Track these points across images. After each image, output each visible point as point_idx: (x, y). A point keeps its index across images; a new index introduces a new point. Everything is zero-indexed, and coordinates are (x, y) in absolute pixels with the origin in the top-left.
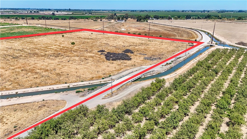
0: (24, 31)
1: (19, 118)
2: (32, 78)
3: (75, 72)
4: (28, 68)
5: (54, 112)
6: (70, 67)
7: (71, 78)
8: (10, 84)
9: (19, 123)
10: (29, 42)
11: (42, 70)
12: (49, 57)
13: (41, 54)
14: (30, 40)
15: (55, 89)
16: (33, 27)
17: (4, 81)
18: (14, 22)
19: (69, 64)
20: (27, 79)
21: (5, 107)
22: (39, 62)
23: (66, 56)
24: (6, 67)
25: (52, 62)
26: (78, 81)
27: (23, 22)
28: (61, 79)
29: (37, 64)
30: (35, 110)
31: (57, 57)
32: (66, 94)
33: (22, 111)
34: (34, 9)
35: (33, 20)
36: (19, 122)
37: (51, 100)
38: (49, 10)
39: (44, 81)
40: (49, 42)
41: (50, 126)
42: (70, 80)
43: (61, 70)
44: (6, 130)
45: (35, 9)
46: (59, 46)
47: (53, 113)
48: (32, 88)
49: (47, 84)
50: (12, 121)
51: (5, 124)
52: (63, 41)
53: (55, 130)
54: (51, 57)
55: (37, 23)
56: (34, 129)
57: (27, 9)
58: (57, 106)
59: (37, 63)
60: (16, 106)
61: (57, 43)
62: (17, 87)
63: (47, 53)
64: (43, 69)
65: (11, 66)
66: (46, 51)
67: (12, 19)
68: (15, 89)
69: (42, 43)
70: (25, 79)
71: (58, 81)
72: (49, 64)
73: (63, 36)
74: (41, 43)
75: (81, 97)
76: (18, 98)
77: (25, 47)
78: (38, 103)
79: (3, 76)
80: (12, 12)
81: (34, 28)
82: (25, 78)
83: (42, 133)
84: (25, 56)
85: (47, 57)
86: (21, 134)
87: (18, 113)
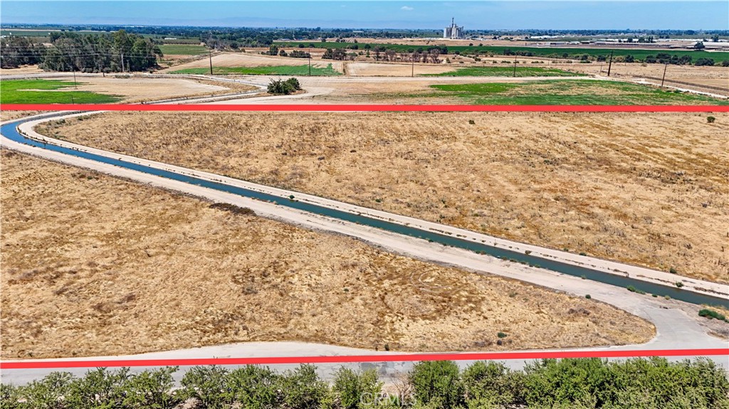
0: (594, 95)
1: (515, 316)
2: (576, 226)
3: (716, 245)
4: (573, 196)
5: (610, 343)
6: (704, 223)
7: (696, 260)
8: (520, 225)
9: (512, 331)
10: (598, 126)
11: (609, 212)
12: (642, 178)
13: (619, 166)
14: (603, 119)
15: (630, 276)
16: (622, 83)
17: (508, 214)
18: (575, 68)
19: (705, 215)
20: (562, 224)
21: (494, 279)
22: (607, 186)
23: (701, 187)
24: (523, 182)
25: (649, 194)
26: (718, 280)
27: (598, 68)
28: (660, 253)
29: (599, 191)
30: (558, 314)
31: (667, 182)
32: (664, 305)
33: (526, 304)
34: (640, 32)
35: (627, 64)
36: (514, 327)
37: (611, 305)
38: (691, 33)
39: (605, 243)
40: (656, 132)
41: (585, 376)
42: (692, 267)
43: (669, 225)
44: (480, 331)
45: (645, 31)
46: (686, 149)
47: (605, 344)
48: (566, 253)
49: (613, 255)
50: (498, 318)
51: (481, 318)
52: (704, 137)
53: (597, 396)
54: (649, 179)
55: (636, 74)
56: (541, 363)
57: (620, 32)
58: (623, 331)
59: (601, 189)
60: (518, 284)
61: (681, 141)
62: (532, 239)
63: (640, 165)
64: (613, 209)
65: (535, 182)
66: (639, 160)
67: (573, 61)
68: (526, 241)
69: (634, 134)
70: (556, 224)
71: (648, 258)
72: (634, 198)
73: (711, 120)
74: (631, 132)
75: (712, 333)
76: (528, 266)
77: (583, 138)
78: (570, 298)
79: (510, 203)
80: (579, 40)
81: (625, 86)
82: (559, 220)
83: (558, 385)
84: (575, 164)
85: (634, 176)
86: (508, 360)
87: (517, 305)
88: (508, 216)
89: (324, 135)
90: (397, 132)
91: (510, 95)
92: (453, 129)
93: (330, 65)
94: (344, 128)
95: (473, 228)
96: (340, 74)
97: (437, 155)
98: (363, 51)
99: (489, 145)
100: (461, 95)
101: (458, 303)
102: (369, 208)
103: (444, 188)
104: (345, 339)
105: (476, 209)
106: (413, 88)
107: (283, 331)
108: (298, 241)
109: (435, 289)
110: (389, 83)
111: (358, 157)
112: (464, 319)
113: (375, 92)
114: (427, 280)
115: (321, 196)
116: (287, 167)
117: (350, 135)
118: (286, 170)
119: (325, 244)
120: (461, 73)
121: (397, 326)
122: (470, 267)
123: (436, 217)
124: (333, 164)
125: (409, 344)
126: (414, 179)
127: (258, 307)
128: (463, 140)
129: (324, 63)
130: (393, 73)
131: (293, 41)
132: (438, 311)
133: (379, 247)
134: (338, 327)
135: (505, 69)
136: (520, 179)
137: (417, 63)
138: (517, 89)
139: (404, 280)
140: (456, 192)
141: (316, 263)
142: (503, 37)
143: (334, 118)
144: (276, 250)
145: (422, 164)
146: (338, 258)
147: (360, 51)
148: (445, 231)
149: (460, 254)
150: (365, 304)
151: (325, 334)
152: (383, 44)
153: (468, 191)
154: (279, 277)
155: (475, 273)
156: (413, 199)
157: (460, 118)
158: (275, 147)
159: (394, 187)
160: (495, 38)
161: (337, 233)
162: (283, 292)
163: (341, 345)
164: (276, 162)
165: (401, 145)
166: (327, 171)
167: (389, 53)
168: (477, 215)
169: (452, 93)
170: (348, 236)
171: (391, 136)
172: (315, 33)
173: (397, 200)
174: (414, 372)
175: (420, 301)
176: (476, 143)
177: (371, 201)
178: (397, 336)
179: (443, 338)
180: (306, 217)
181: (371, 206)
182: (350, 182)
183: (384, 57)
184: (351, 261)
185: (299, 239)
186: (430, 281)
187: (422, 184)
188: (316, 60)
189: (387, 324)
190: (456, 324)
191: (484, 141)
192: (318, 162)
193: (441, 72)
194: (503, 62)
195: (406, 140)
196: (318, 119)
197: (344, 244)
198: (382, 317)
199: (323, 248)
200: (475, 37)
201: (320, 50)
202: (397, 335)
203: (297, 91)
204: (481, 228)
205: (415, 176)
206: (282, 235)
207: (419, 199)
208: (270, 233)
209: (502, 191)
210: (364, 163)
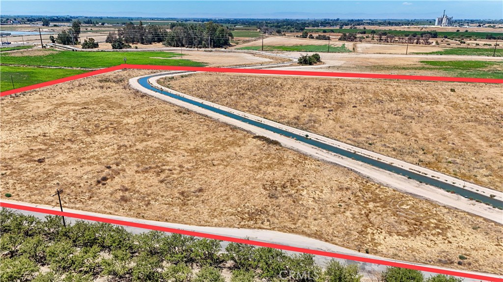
1: (475, 245)
8: (487, 174)
9: (472, 256)
17: (478, 164)
21: (460, 213)
24: (494, 140)
33: (487, 237)
36: (474, 253)
44: (444, 252)
50: (460, 244)
51: (446, 242)
60: (480, 220)
62: (497, 186)
68: (491, 187)
76: (491, 207)
79: (481, 155)
86: (466, 278)
87: (479, 236)
88: (478, 165)
89: (334, 94)
90: (390, 95)
91: (489, 71)
92: (436, 95)
93: (344, 45)
94: (350, 90)
95: (446, 172)
96: (351, 51)
97: (421, 114)
98: (370, 35)
99: (466, 109)
100: (446, 69)
101: (428, 227)
102: (363, 148)
103: (424, 139)
104: (337, 240)
105: (450, 157)
106: (406, 63)
107: (293, 226)
108: (308, 166)
109: (409, 215)
110: (387, 59)
111: (358, 111)
112: (432, 240)
113: (376, 65)
114: (403, 207)
115: (328, 137)
116: (305, 115)
117: (354, 95)
118: (305, 117)
119: (327, 171)
120: (447, 53)
121: (376, 237)
122: (440, 202)
123: (416, 160)
124: (338, 115)
125: (385, 251)
126: (400, 130)
127: (278, 208)
128: (444, 104)
129: (340, 44)
130: (391, 51)
131: (319, 28)
132: (410, 231)
133: (368, 178)
134: (332, 230)
135: (486, 50)
136: (491, 138)
137: (411, 44)
138: (495, 66)
139: (385, 204)
140: (434, 143)
141: (320, 184)
142: (487, 25)
143: (343, 82)
144: (293, 171)
145: (408, 119)
146: (336, 182)
147: (367, 35)
148: (422, 171)
149: (433, 191)
150: (354, 218)
151: (322, 234)
152: (385, 30)
153: (444, 143)
154: (293, 190)
155: (444, 207)
156: (398, 145)
157: (443, 87)
158: (299, 101)
159: (384, 135)
160: (480, 26)
161: (337, 164)
162: (295, 200)
163: (333, 243)
164: (298, 111)
165: (392, 105)
166: (334, 120)
167: (390, 37)
168: (450, 162)
169: (438, 67)
170: (345, 167)
171: (384, 98)
172: (335, 22)
173: (385, 145)
174: (387, 273)
175: (396, 222)
176: (455, 106)
177: (365, 144)
178: (376, 245)
179: (413, 251)
180: (316, 151)
181: (364, 147)
182: (350, 129)
183: (386, 40)
184: (346, 185)
185: (309, 165)
186: (406, 208)
187: (406, 135)
188: (334, 41)
189: (369, 235)
190: (424, 243)
191: (462, 105)
192: (328, 113)
193: (431, 51)
194: (485, 45)
195: (396, 101)
196: (331, 83)
197: (342, 172)
198: (365, 229)
199: (325, 174)
200: (462, 25)
201: (338, 34)
202: (376, 243)
203: (318, 63)
204: (453, 172)
205: (402, 128)
206: (298, 161)
207: (403, 145)
208: (290, 159)
209: (474, 146)
210: (362, 115)
